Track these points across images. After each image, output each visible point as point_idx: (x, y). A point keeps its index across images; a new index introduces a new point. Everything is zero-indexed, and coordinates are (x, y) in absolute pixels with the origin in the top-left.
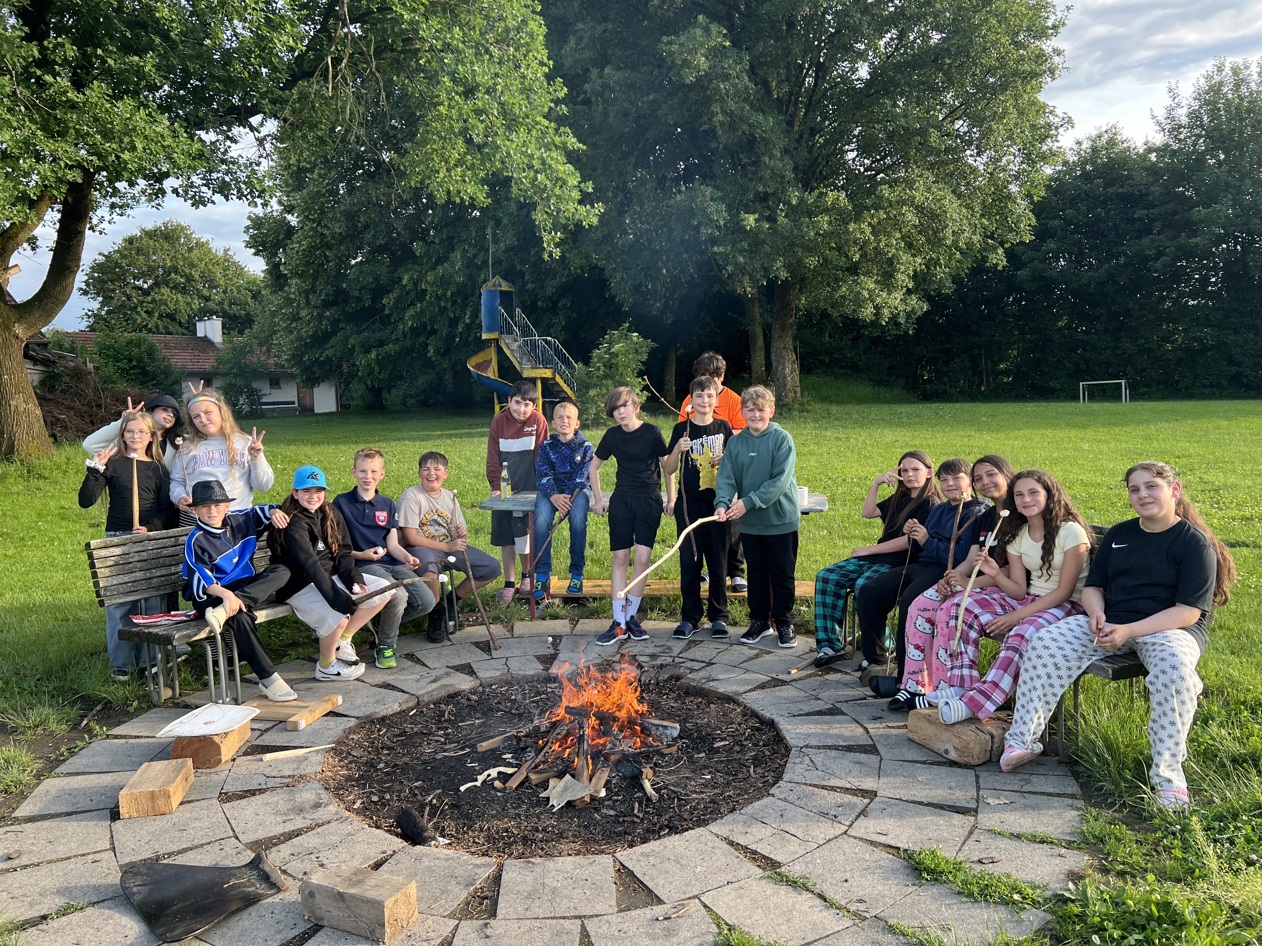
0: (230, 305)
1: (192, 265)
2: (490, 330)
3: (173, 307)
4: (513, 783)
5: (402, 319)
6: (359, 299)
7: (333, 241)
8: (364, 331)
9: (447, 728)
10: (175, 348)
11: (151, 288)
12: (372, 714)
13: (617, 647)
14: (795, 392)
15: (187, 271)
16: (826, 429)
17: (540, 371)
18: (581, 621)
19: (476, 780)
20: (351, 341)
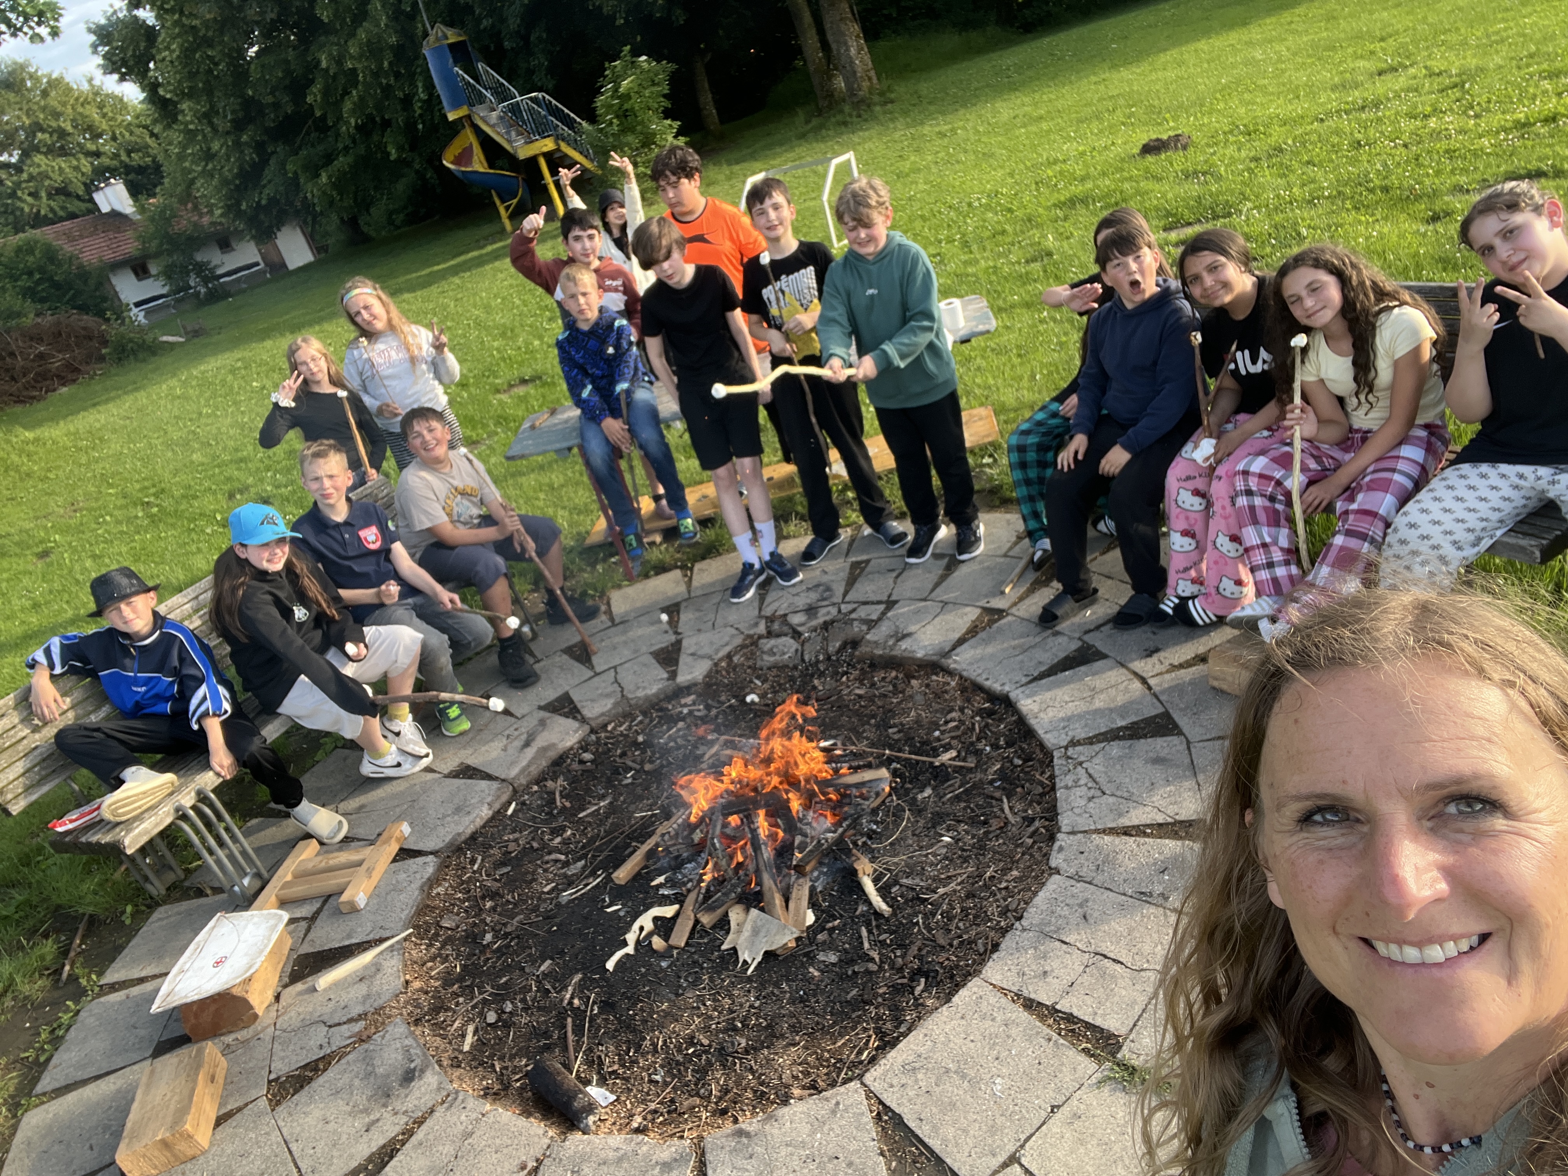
0: (129, 153)
1: (57, 115)
2: (456, 106)
3: (59, 179)
4: (680, 937)
5: (340, 118)
6: (276, 106)
7: (210, 34)
8: (300, 148)
9: (563, 829)
10: (82, 237)
11: (21, 160)
12: (454, 839)
13: (756, 604)
14: (870, 79)
15: (54, 124)
16: (922, 123)
17: (537, 144)
18: (698, 566)
19: (625, 944)
20: (290, 167)
